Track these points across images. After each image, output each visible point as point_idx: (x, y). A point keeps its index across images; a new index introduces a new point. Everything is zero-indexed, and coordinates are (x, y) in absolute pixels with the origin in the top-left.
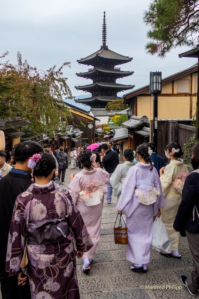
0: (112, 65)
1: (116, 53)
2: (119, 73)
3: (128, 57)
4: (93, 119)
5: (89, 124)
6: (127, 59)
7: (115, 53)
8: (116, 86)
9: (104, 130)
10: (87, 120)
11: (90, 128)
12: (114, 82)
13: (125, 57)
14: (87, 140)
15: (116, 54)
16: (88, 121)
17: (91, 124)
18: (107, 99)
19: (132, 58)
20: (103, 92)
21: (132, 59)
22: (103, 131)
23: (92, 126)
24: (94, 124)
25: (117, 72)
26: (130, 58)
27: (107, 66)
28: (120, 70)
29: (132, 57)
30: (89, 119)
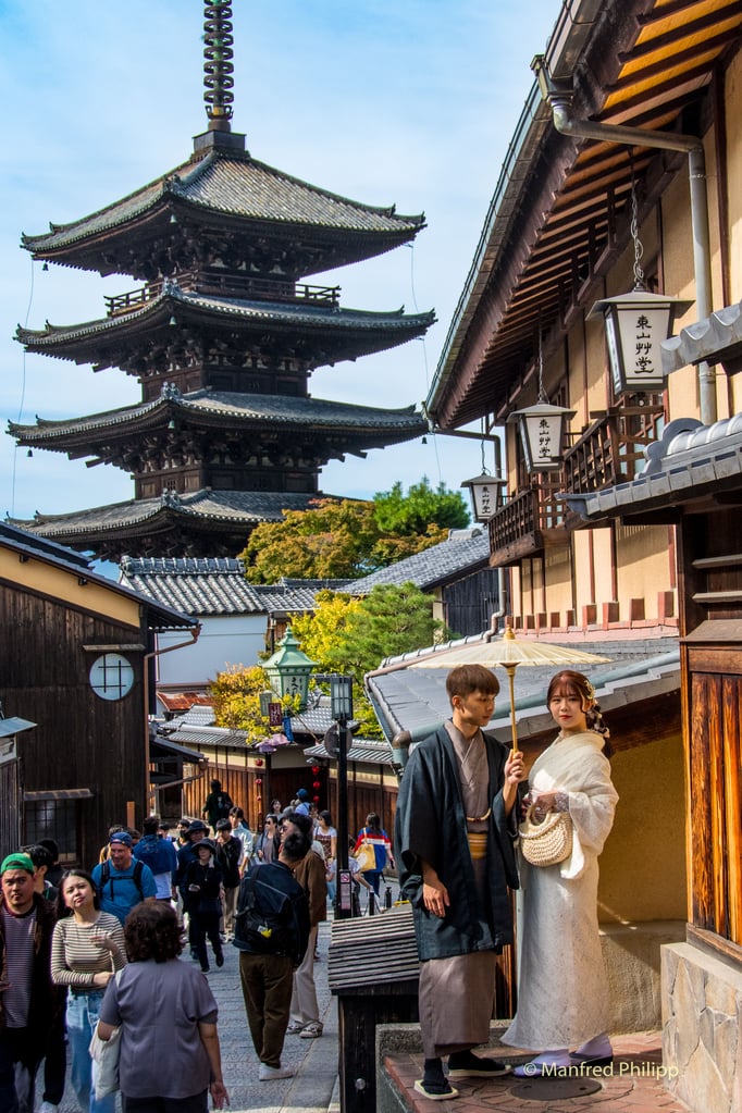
0: (278, 270)
1: (303, 185)
2: (331, 319)
3: (389, 213)
4: (130, 616)
5: (99, 662)
6: (385, 225)
7: (294, 181)
8: (308, 417)
9: (235, 720)
10: (74, 628)
11: (111, 695)
12: (298, 389)
13: (372, 211)
14: (79, 802)
15: (305, 192)
16: (90, 631)
17: (112, 660)
18: (247, 510)
19: (423, 218)
20: (216, 461)
21: (419, 222)
22: (226, 730)
23: (128, 677)
24: (142, 660)
25: (319, 318)
26: (407, 220)
27: (241, 273)
28: (337, 304)
29: (419, 213)
30: (99, 617)
